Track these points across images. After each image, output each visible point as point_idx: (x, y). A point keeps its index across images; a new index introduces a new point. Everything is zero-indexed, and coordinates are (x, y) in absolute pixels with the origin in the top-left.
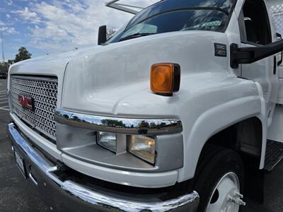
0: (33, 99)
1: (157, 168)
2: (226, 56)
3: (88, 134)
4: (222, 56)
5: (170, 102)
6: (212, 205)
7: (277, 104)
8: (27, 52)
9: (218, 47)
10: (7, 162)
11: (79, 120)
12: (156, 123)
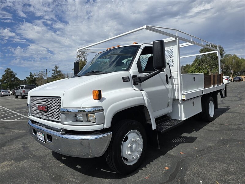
0: (47, 107)
1: (96, 123)
2: (129, 81)
3: (73, 117)
4: (127, 81)
5: (99, 102)
6: (124, 142)
7: (173, 99)
8: (12, 72)
9: (124, 78)
10: (21, 149)
11: (69, 112)
12: (97, 109)
